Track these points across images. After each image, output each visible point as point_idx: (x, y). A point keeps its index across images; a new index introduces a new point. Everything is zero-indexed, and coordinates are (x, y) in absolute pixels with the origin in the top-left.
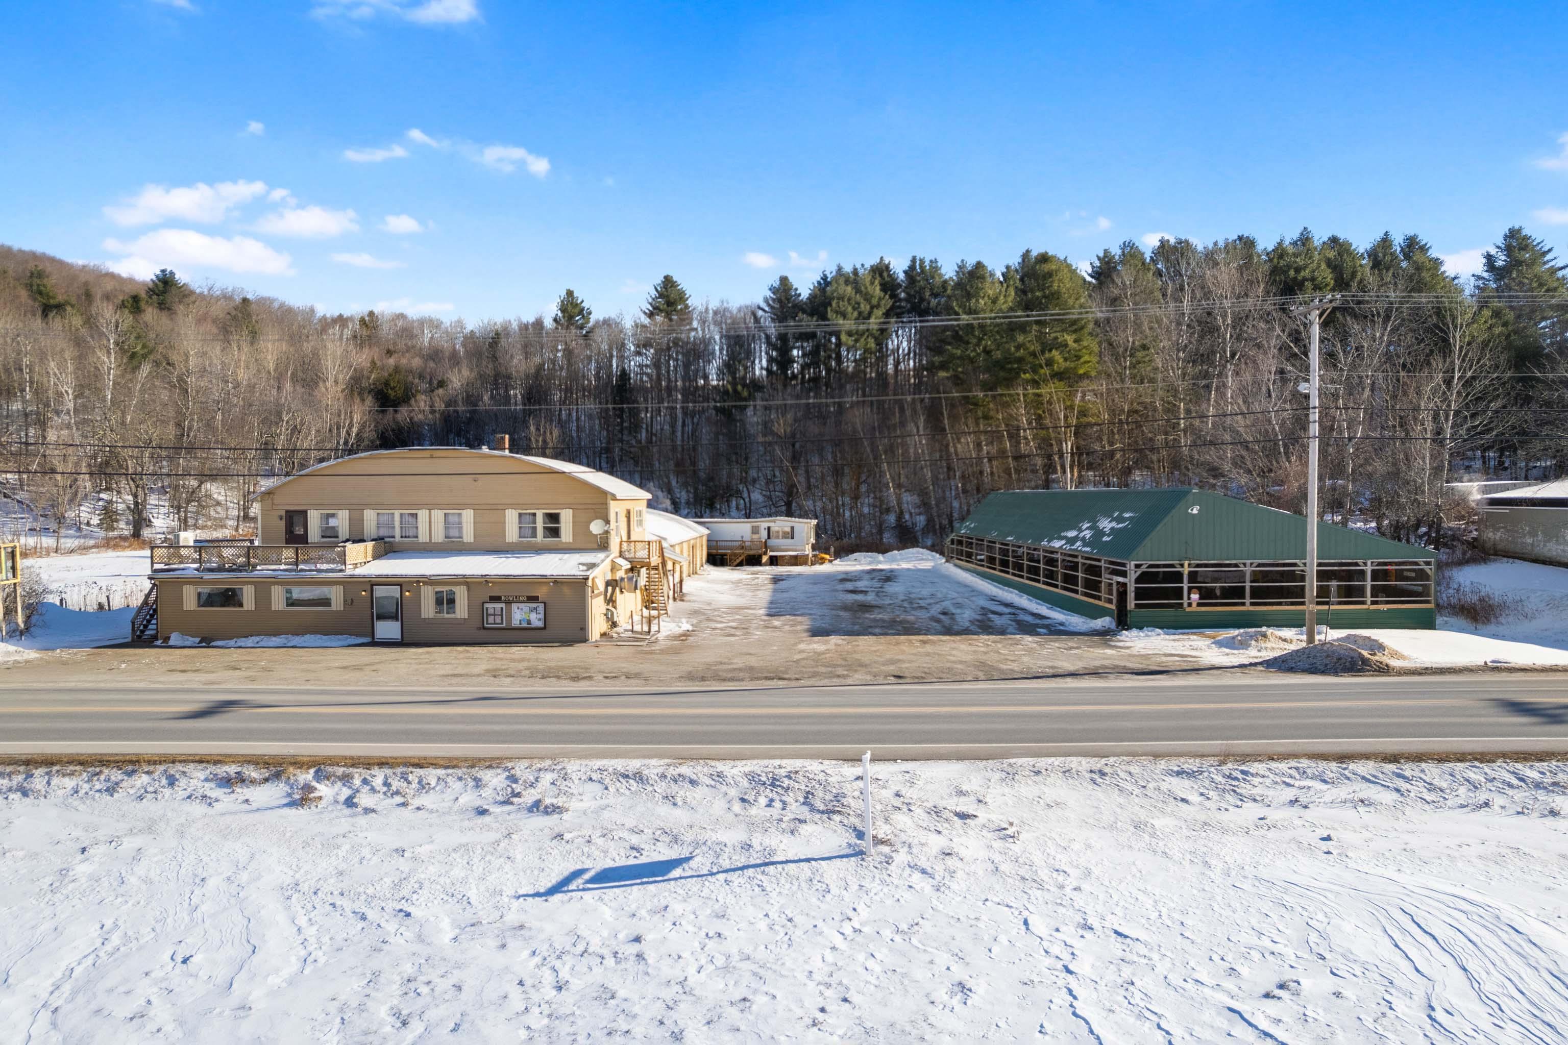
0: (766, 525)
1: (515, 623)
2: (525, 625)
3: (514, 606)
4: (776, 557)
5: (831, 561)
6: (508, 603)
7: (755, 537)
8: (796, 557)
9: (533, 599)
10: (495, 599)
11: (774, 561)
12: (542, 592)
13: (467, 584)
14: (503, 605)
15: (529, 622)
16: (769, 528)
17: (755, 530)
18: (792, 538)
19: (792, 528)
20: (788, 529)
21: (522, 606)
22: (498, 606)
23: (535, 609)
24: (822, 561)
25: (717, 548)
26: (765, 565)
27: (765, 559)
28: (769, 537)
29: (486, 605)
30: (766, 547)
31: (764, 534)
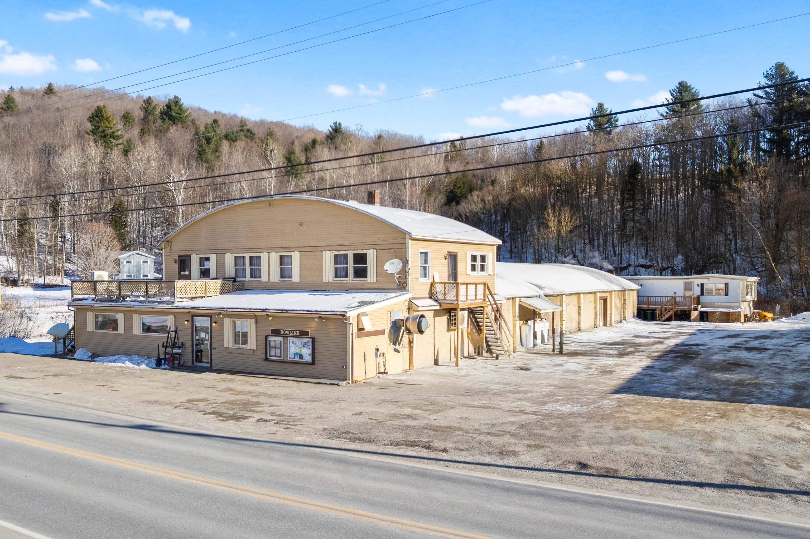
0: (699, 282)
1: (291, 357)
2: (297, 359)
3: (290, 340)
4: (707, 313)
5: (773, 319)
6: (285, 337)
7: (688, 294)
8: (727, 314)
9: (304, 334)
10: (276, 333)
11: (704, 317)
12: (312, 328)
13: (256, 317)
14: (281, 339)
15: (301, 356)
16: (702, 285)
17: (688, 287)
18: (727, 294)
19: (727, 285)
20: (723, 286)
21: (296, 340)
22: (279, 339)
23: (306, 343)
24: (764, 319)
25: (648, 303)
26: (695, 320)
27: (694, 314)
28: (702, 294)
29: (270, 338)
30: (699, 303)
31: (697, 291)
